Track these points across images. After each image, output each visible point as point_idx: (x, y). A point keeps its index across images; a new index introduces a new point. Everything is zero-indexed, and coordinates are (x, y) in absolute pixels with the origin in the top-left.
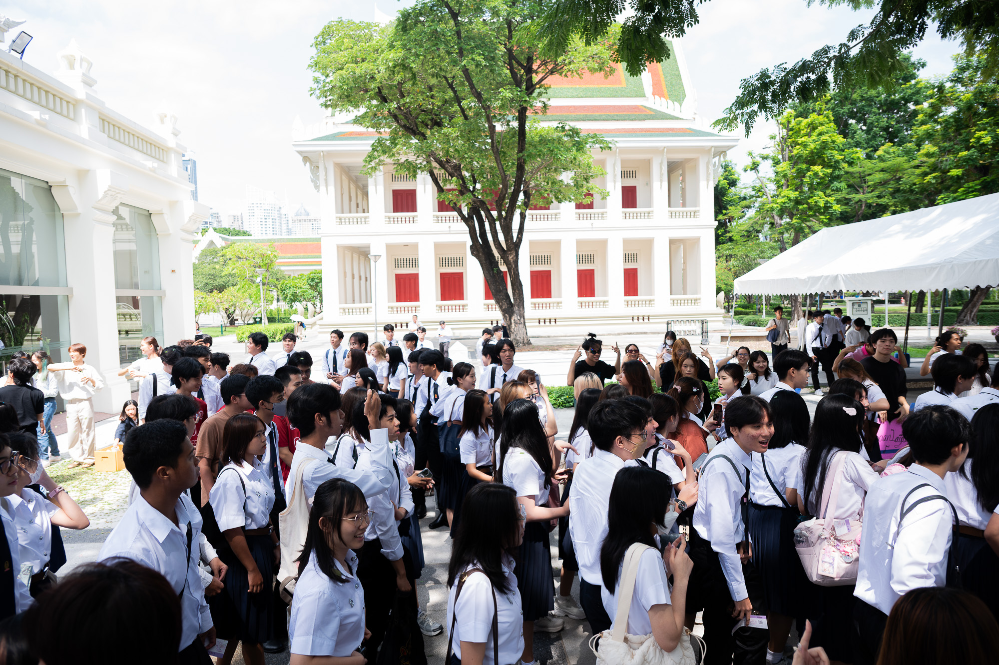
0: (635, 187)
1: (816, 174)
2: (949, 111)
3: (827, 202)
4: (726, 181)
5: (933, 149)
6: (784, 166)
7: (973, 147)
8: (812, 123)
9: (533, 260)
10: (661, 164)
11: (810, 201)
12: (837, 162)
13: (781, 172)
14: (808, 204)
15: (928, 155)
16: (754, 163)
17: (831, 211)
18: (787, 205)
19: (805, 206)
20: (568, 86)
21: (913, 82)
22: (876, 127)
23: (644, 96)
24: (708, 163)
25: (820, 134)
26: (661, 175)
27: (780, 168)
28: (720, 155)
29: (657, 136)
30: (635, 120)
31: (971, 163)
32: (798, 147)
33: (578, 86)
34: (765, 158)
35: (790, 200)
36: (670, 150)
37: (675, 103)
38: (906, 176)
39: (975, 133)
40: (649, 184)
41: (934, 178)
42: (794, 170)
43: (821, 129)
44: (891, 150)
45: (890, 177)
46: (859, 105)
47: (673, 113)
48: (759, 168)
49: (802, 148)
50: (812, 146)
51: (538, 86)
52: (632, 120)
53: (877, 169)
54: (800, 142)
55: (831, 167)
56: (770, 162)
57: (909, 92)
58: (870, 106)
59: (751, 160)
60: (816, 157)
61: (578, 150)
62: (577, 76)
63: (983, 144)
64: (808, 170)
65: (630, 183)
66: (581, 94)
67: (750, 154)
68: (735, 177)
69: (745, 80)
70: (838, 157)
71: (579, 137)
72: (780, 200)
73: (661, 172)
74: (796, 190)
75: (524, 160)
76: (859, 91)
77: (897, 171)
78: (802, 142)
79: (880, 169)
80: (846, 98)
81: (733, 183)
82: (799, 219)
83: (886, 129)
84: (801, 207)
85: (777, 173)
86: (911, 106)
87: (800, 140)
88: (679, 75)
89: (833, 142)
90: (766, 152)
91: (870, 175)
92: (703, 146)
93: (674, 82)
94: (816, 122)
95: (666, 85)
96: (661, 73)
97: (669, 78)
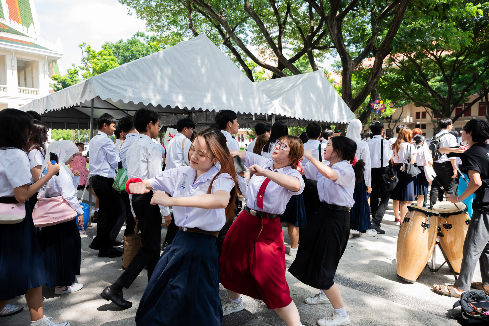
10: (12, 60)
16: (75, 70)
23: (4, 18)
24: (44, 65)
25: (104, 60)
26: (12, 66)
37: (24, 26)
43: (104, 57)
47: (22, 32)
73: (12, 64)
92: (41, 55)
93: (26, 15)
94: (102, 53)
95: (21, 16)
96: (18, 8)
97: (23, 12)
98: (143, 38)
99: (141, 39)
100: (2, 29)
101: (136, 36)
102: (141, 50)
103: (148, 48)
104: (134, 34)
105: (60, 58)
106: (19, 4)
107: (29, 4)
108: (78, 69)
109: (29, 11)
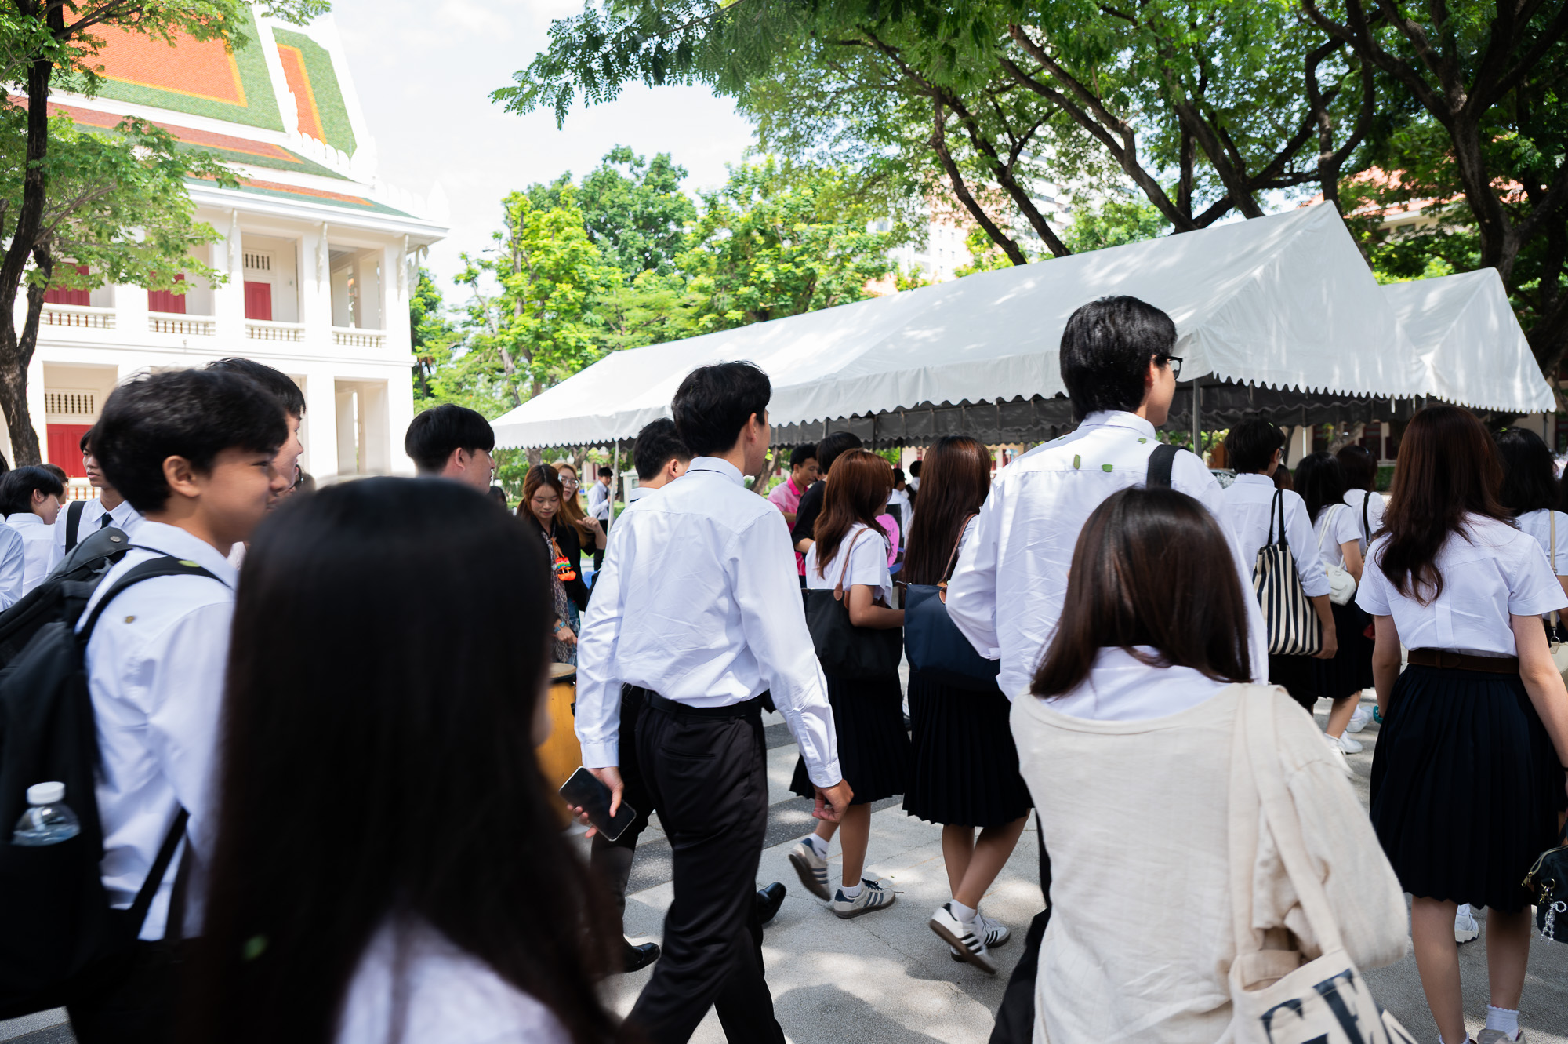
0: (268, 285)
1: (564, 296)
2: (723, 235)
3: (579, 340)
4: (420, 299)
5: (709, 282)
6: (519, 279)
7: (753, 284)
8: (556, 221)
9: (54, 403)
10: (317, 250)
11: (556, 335)
12: (591, 283)
13: (515, 287)
14: (554, 340)
15: (702, 290)
16: (470, 272)
17: (584, 353)
18: (524, 337)
19: (550, 342)
20: (128, 81)
21: (673, 194)
22: (631, 247)
23: (283, 130)
24: (398, 261)
25: (568, 239)
26: (319, 269)
27: (512, 281)
28: (417, 251)
29: (310, 200)
30: (267, 166)
31: (752, 304)
32: (537, 253)
33: (148, 86)
34: (486, 266)
35: (528, 330)
36: (335, 229)
37: (340, 152)
38: (673, 317)
39: (754, 265)
40: (296, 283)
41: (711, 320)
42: (532, 287)
43: (567, 230)
44: (653, 280)
45: (653, 317)
46: (610, 212)
47: (336, 169)
48: (478, 280)
49: (543, 256)
50: (559, 254)
51: (75, 35)
52: (261, 165)
53: (635, 303)
54: (541, 245)
55: (583, 288)
56: (492, 274)
57: (670, 206)
58: (623, 216)
59: (465, 267)
60: (562, 272)
61: (170, 175)
62: (164, 40)
63: (765, 282)
64: (553, 288)
65: (259, 276)
66: (157, 101)
67: (464, 256)
68: (435, 295)
69: (558, 22)
70: (592, 277)
71: (171, 153)
72: (514, 330)
73: (318, 263)
74: (536, 317)
75: (44, 176)
76: (607, 193)
77: (662, 309)
78: (545, 246)
79: (640, 304)
80: (593, 199)
81: (431, 305)
82: (541, 361)
83: (642, 252)
84: (543, 344)
85: (508, 288)
86: (672, 227)
87: (541, 243)
88: (343, 110)
89: (586, 253)
90: (488, 258)
91: (628, 310)
92: (391, 231)
93: (335, 119)
94: (562, 219)
95: (322, 121)
96: (311, 98)
97: (326, 110)
98: (626, 166)
99: (623, 170)
100: (285, 162)
101: (609, 162)
102: (631, 202)
103: (647, 196)
104: (603, 155)
105: (439, 239)
106: (314, 87)
107: (337, 86)
108: (477, 268)
109: (339, 105)
